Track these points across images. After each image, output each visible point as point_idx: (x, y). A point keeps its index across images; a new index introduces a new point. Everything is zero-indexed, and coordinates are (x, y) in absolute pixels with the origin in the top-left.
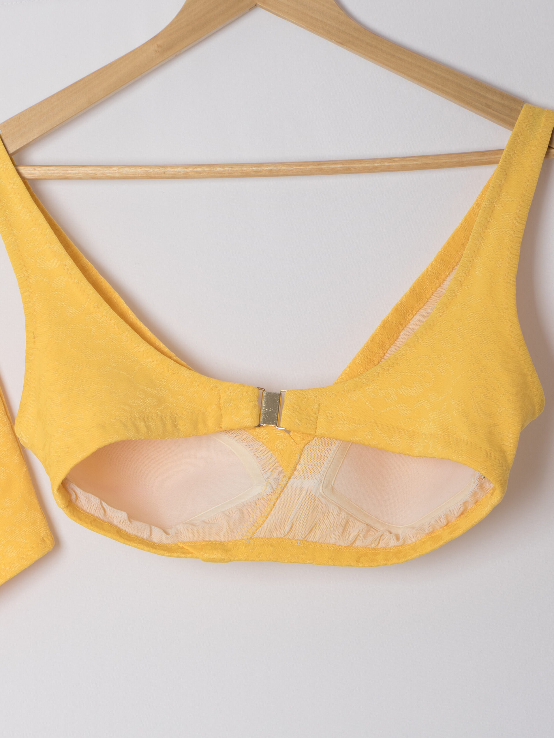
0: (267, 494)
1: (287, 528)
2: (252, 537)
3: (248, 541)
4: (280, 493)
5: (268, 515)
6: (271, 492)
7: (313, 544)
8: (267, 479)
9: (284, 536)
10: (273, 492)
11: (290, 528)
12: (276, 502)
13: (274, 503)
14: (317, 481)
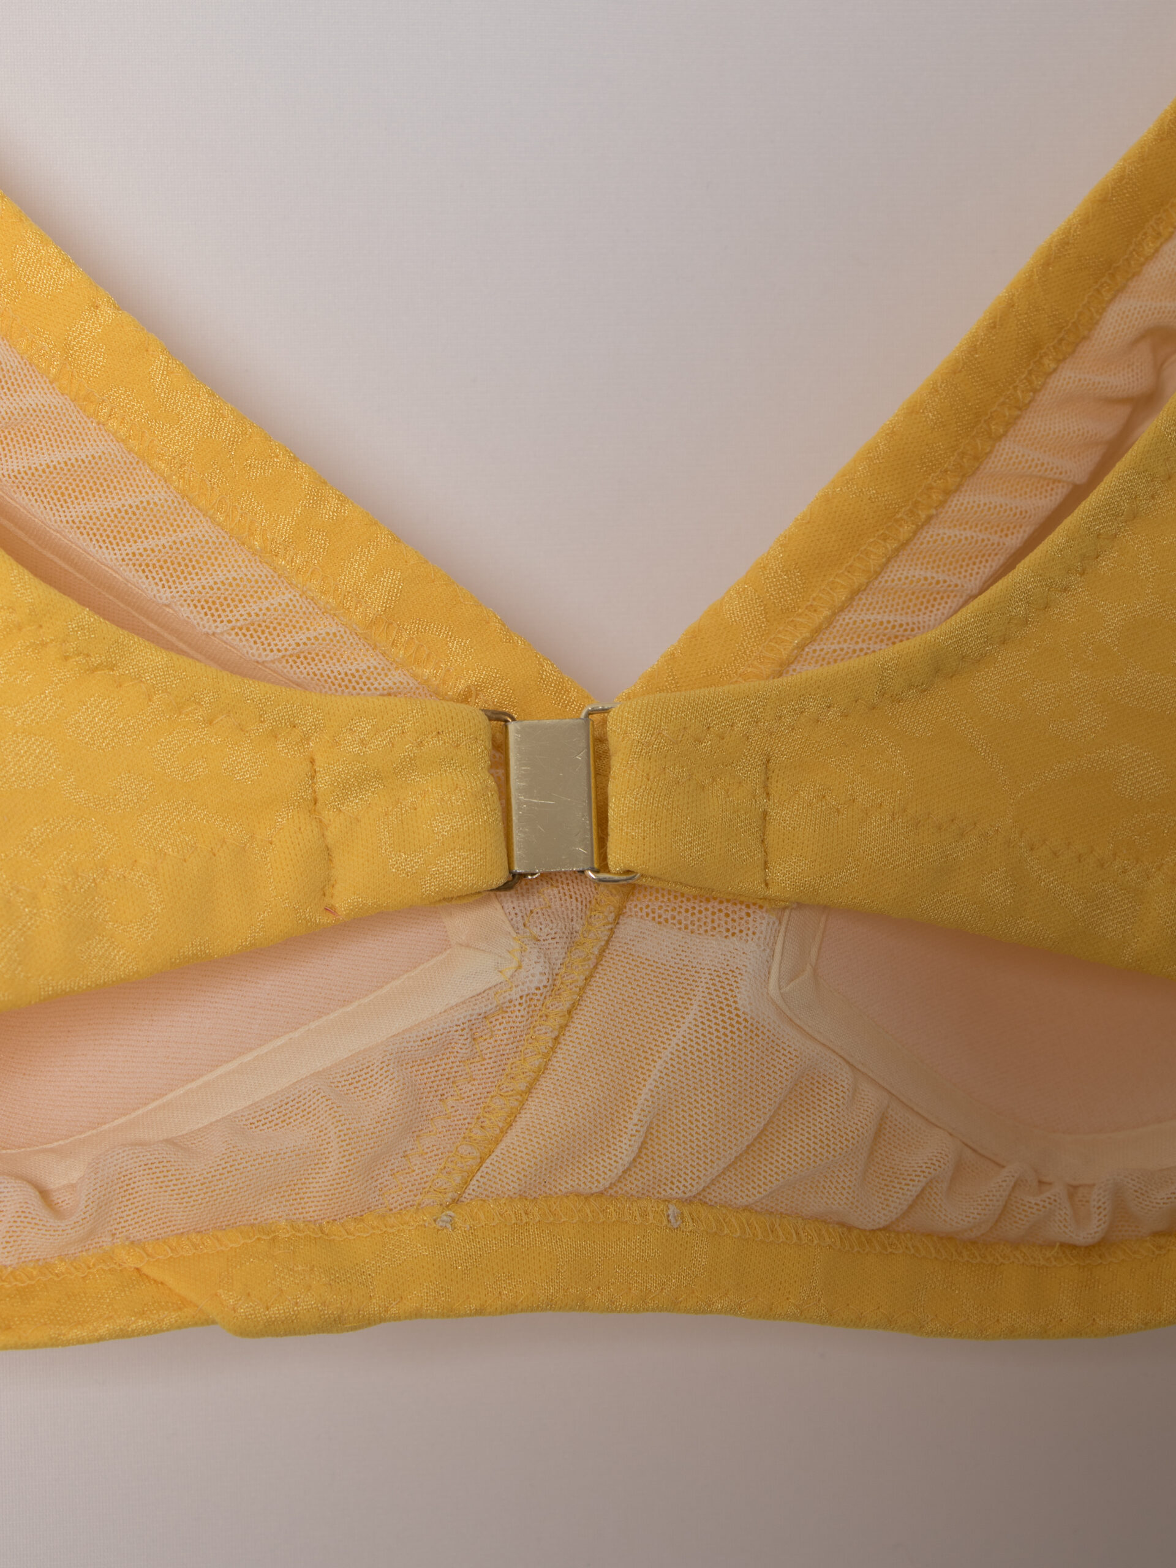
0: (525, 993)
1: (625, 1149)
2: (460, 1195)
3: (445, 1218)
4: (581, 983)
5: (529, 1090)
6: (545, 983)
7: (733, 1220)
8: (519, 918)
9: (607, 1185)
10: (553, 988)
11: (636, 1149)
12: (564, 1027)
13: (556, 1033)
14: (758, 946)
